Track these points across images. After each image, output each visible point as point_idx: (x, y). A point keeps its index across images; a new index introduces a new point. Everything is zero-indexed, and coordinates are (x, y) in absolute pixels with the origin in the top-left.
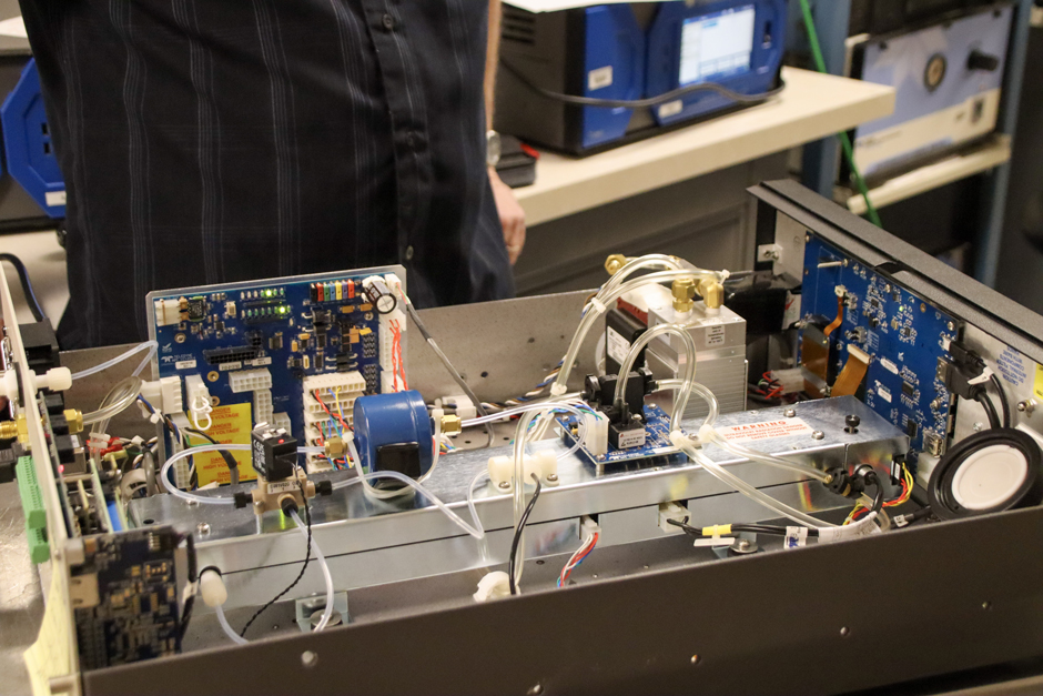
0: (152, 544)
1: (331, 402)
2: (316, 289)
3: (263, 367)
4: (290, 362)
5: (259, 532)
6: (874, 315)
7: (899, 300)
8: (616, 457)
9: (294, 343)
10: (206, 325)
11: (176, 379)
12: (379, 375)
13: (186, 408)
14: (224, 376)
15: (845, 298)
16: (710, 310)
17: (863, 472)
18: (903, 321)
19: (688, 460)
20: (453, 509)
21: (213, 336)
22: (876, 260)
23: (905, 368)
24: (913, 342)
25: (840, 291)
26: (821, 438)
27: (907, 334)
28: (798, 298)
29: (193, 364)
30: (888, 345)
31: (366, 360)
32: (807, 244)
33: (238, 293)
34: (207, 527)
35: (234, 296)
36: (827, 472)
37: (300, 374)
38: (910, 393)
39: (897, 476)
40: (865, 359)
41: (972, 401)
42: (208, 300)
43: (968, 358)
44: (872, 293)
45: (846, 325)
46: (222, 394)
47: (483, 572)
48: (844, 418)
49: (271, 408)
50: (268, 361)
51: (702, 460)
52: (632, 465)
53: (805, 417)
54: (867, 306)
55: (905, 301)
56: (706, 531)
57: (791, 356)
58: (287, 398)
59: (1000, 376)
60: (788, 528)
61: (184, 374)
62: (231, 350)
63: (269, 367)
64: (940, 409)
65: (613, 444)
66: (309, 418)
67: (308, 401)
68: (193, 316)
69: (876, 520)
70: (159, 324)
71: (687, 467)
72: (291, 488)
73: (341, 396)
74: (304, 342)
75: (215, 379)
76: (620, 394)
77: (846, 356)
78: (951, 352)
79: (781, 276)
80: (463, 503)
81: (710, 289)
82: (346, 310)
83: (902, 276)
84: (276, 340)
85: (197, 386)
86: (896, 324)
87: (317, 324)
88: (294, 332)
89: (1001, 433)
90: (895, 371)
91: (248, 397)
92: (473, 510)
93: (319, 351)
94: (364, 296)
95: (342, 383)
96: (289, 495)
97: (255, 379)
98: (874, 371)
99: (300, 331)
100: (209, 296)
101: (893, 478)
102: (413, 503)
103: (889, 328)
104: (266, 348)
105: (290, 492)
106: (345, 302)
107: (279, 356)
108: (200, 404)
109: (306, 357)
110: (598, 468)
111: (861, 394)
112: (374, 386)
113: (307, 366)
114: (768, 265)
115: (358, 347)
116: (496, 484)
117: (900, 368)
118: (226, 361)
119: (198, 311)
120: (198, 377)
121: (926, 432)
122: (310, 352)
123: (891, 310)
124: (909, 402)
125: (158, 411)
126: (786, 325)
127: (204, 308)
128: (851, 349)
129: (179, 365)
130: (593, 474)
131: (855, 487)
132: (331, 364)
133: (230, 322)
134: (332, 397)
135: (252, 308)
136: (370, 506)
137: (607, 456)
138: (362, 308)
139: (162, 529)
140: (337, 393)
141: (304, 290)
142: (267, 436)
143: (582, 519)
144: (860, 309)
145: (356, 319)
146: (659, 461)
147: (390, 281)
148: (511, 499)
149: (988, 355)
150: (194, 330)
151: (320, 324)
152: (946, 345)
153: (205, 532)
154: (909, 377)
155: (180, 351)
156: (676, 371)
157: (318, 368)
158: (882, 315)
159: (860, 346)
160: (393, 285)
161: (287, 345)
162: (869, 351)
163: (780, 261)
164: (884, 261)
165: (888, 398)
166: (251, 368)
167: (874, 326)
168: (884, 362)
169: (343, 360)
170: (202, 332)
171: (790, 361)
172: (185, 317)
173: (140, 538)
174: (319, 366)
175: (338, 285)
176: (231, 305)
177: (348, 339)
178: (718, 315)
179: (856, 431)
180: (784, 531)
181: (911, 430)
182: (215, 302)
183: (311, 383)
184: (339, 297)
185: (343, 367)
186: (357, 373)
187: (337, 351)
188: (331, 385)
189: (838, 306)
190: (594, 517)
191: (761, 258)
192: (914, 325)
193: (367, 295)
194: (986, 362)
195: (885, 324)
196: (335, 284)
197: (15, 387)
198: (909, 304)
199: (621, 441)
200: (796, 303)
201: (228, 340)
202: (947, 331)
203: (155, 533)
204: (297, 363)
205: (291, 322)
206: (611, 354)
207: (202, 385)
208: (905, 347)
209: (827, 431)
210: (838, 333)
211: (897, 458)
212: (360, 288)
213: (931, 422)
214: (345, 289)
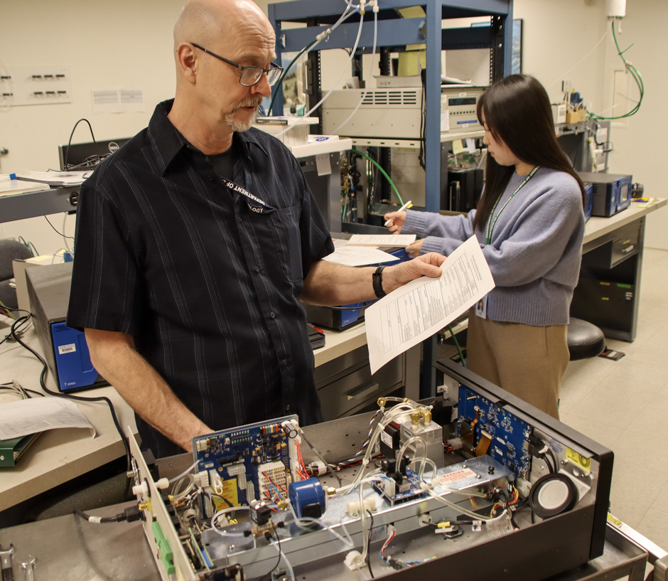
0: (227, 573)
1: (271, 476)
2: (263, 429)
3: (241, 463)
4: (252, 460)
5: (255, 547)
6: (493, 419)
7: (504, 414)
8: (399, 497)
9: (254, 452)
10: (217, 448)
11: (206, 472)
12: (289, 461)
13: (210, 483)
14: (225, 469)
15: (479, 412)
16: (426, 423)
17: (498, 491)
18: (506, 423)
19: (429, 495)
20: (333, 529)
21: (220, 453)
22: (495, 400)
23: (508, 443)
24: (511, 432)
25: (476, 408)
26: (480, 478)
27: (509, 428)
28: (456, 409)
29: (212, 465)
30: (500, 432)
31: (284, 456)
32: (460, 388)
33: (230, 434)
34: (233, 546)
35: (228, 436)
36: (484, 493)
37: (257, 464)
38: (511, 453)
39: (511, 490)
40: (490, 437)
41: (540, 459)
42: (218, 438)
43: (537, 442)
44: (491, 410)
45: (479, 422)
46: (225, 476)
47: (348, 552)
48: (488, 467)
49: (246, 480)
50: (243, 460)
51: (434, 495)
52: (405, 500)
53: (471, 468)
54: (489, 415)
55: (507, 415)
56: (439, 525)
57: (454, 432)
58: (252, 476)
59: (551, 449)
60: (474, 522)
61: (208, 469)
62: (228, 458)
63: (244, 463)
64: (525, 460)
65: (397, 491)
66: (261, 483)
67: (261, 476)
68: (212, 445)
69: (507, 513)
70: (199, 451)
71: (428, 498)
72: (268, 527)
73: (275, 473)
74: (258, 451)
75: (221, 470)
76: (398, 469)
77: (481, 435)
78: (529, 438)
79: (448, 399)
80: (339, 525)
81: (426, 415)
82: (275, 436)
83: (507, 407)
84: (246, 452)
85: (215, 475)
86: (503, 424)
87: (264, 444)
88: (254, 447)
89: (554, 475)
90: (504, 443)
91: (236, 477)
92: (344, 528)
93: (264, 454)
94: (282, 430)
95: (275, 467)
96: (267, 531)
97: (238, 469)
98: (494, 442)
99: (256, 447)
100: (218, 436)
101: (509, 491)
102: (317, 527)
103: (500, 425)
104: (242, 455)
105: (269, 529)
106: (274, 433)
107: (248, 458)
108: (217, 484)
109: (259, 457)
110: (392, 502)
111: (489, 453)
112: (288, 468)
113: (259, 461)
114: (442, 394)
115: (280, 451)
116: (351, 514)
117: (506, 442)
118: (225, 463)
119: (214, 443)
120: (215, 470)
121: (520, 470)
122: (260, 455)
123: (500, 418)
124: (511, 456)
125: (200, 488)
126: (452, 421)
127: (216, 442)
128: (483, 432)
129: (207, 466)
130: (390, 505)
131: (495, 498)
132: (269, 459)
133: (227, 446)
134: (271, 474)
135: (236, 440)
136: (299, 529)
137: (396, 497)
138: (282, 435)
139: (231, 567)
140: (273, 472)
141: (258, 430)
142: (257, 507)
143: (387, 525)
144: (486, 416)
145: (279, 439)
146: (416, 497)
147: (292, 422)
148: (360, 520)
149: (545, 439)
150: (212, 451)
151: (265, 444)
152: (527, 435)
153: (232, 548)
154: (510, 446)
155: (206, 460)
156: (415, 451)
157: (264, 461)
158: (497, 420)
159: (487, 432)
160: (294, 425)
161: (251, 453)
162: (491, 434)
163: (447, 392)
164: (498, 400)
165: (501, 454)
166: (236, 464)
167: (493, 425)
168: (498, 439)
169: (274, 457)
170: (216, 452)
171: (454, 434)
172: (209, 446)
173: (222, 571)
174: (264, 460)
175: (271, 426)
176: (228, 439)
177: (276, 448)
178: (430, 425)
179: (493, 473)
180: (472, 523)
181: (512, 469)
182: (221, 439)
183: (262, 468)
184: (272, 431)
185: (274, 460)
186: (280, 462)
187: (271, 453)
188: (270, 469)
189: (477, 415)
190: (392, 524)
191: (438, 391)
192: (511, 425)
193: (284, 430)
194: (544, 442)
195: (498, 424)
196: (270, 426)
197: (146, 489)
198: (509, 417)
199: (400, 489)
200: (456, 411)
201: (226, 453)
202: (527, 429)
203: (227, 568)
204: (255, 460)
205: (252, 444)
206: (382, 440)
207: (217, 475)
208: (508, 434)
209: (482, 474)
210: (477, 425)
211: (510, 483)
212: (280, 427)
213: (521, 465)
214: (274, 428)
